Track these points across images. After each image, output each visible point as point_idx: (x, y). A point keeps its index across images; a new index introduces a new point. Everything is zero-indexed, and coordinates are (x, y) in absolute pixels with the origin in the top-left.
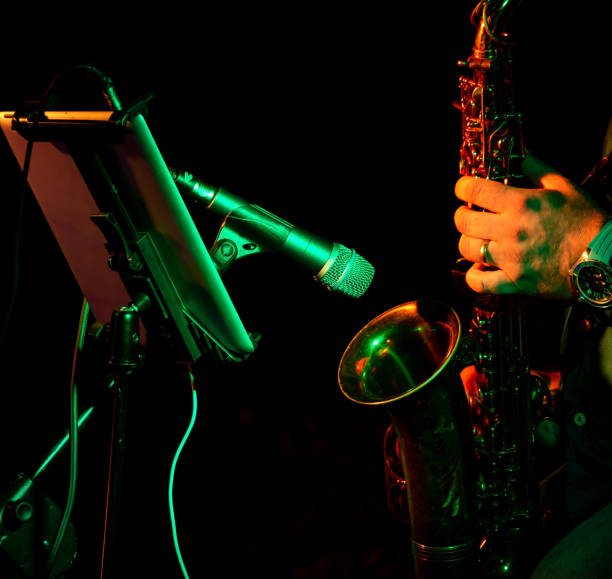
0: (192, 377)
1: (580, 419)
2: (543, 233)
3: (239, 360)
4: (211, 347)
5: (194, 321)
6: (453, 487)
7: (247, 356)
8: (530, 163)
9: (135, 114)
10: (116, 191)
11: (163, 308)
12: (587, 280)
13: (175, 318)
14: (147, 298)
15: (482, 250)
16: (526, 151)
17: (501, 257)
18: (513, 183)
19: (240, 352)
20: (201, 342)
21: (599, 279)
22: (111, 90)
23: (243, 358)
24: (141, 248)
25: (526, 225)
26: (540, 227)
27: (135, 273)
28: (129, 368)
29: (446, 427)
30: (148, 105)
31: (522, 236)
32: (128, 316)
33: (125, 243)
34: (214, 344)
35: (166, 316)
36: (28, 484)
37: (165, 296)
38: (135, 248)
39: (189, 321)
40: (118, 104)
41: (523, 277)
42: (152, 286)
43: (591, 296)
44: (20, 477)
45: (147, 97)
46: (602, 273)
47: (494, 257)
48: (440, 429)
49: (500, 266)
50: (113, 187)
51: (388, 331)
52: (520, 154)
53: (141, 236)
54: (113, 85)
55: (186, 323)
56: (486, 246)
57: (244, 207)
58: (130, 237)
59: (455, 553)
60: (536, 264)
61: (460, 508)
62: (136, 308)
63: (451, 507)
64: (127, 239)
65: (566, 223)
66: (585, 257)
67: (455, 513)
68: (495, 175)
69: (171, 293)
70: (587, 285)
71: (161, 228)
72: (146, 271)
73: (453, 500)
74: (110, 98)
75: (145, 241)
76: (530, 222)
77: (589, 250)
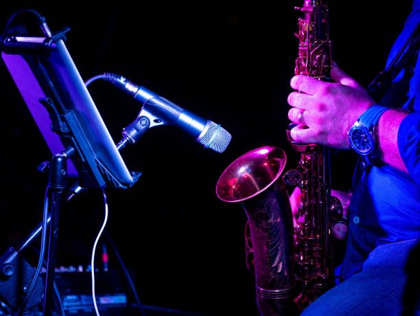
0: (105, 196)
1: (356, 220)
2: (335, 108)
3: (126, 187)
4: (109, 179)
5: (101, 164)
6: (279, 256)
7: (131, 186)
8: (335, 70)
9: (58, 39)
10: (52, 85)
11: (82, 155)
12: (356, 138)
13: (89, 161)
14: (73, 149)
15: (299, 116)
16: (335, 64)
17: (310, 120)
18: (323, 80)
19: (126, 183)
20: (104, 176)
21: (364, 138)
22: (45, 24)
23: (128, 186)
24: (67, 119)
25: (326, 102)
26: (333, 104)
27: (65, 134)
28: (60, 190)
29: (275, 219)
30: (66, 34)
31: (322, 107)
32: (60, 159)
33: (59, 116)
34: (111, 178)
35: (83, 160)
36: (16, 254)
37: (82, 149)
38: (64, 119)
39: (98, 163)
40: (49, 34)
41: (321, 133)
42: (75, 142)
43: (358, 148)
44: (10, 250)
45: (66, 30)
46: (365, 133)
47: (306, 120)
48: (271, 220)
49: (309, 126)
50: (51, 83)
51: (250, 164)
52: (330, 65)
53: (68, 112)
54: (46, 21)
55: (96, 164)
56: (302, 113)
57: (155, 98)
58: (61, 112)
59: (279, 294)
60: (330, 125)
61: (282, 268)
62: (65, 155)
63: (277, 267)
64: (60, 114)
65: (349, 104)
66: (357, 124)
67: (280, 271)
68: (313, 76)
69: (86, 146)
70: (357, 141)
71: (78, 108)
72: (71, 133)
73: (278, 263)
74: (44, 30)
75: (69, 115)
76: (329, 101)
77: (359, 120)
